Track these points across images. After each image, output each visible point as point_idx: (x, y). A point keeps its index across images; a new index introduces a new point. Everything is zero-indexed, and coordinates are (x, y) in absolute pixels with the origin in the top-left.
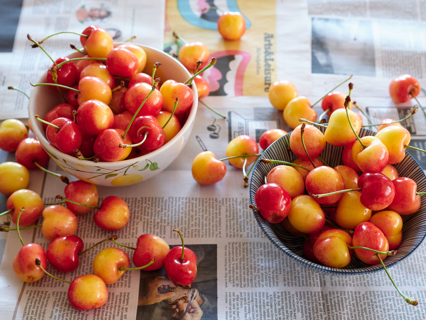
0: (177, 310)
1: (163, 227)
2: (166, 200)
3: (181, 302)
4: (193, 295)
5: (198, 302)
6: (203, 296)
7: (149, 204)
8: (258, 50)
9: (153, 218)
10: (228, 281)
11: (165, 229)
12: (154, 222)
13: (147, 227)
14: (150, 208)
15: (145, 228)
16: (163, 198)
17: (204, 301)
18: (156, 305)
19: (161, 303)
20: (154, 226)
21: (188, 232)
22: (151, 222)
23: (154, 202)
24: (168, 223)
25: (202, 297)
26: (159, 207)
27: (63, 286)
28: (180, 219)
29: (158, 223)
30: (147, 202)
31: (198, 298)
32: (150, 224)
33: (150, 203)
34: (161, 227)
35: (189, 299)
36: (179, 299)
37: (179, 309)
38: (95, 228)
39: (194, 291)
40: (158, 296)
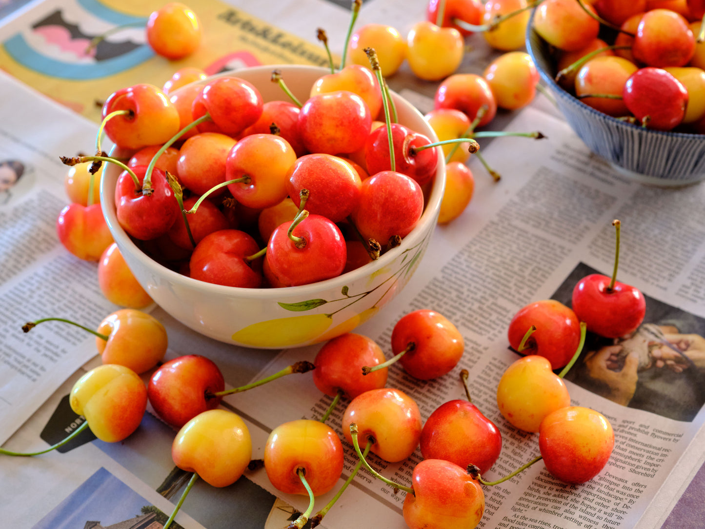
0: (669, 362)
1: (494, 307)
2: (443, 277)
3: (656, 352)
4: (653, 333)
5: (672, 332)
6: (663, 322)
7: (432, 302)
8: (243, 39)
9: (465, 310)
10: (656, 283)
11: (500, 307)
12: (474, 311)
13: (477, 326)
14: (441, 303)
15: (477, 329)
16: (435, 279)
17: (674, 325)
18: (639, 385)
19: (640, 377)
20: (481, 315)
21: (529, 280)
22: (471, 316)
23: (433, 293)
24: (493, 296)
25: (665, 325)
26: (450, 293)
27: (508, 493)
28: (497, 278)
29: (480, 308)
30: (427, 302)
31: (662, 329)
32: (472, 319)
33: (430, 299)
34: (492, 309)
35: (657, 341)
36: (650, 352)
37: (670, 359)
38: (420, 393)
39: (646, 329)
40: (624, 375)
